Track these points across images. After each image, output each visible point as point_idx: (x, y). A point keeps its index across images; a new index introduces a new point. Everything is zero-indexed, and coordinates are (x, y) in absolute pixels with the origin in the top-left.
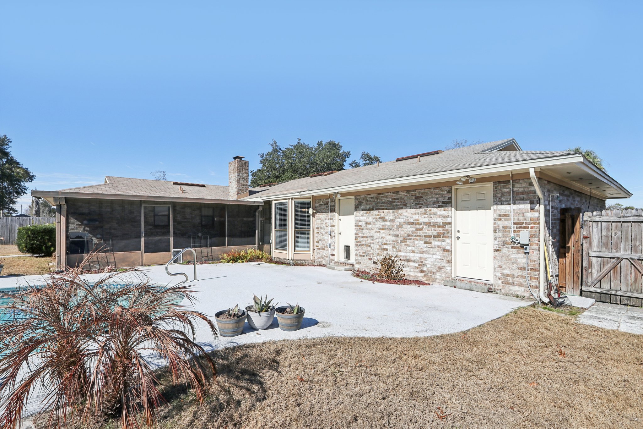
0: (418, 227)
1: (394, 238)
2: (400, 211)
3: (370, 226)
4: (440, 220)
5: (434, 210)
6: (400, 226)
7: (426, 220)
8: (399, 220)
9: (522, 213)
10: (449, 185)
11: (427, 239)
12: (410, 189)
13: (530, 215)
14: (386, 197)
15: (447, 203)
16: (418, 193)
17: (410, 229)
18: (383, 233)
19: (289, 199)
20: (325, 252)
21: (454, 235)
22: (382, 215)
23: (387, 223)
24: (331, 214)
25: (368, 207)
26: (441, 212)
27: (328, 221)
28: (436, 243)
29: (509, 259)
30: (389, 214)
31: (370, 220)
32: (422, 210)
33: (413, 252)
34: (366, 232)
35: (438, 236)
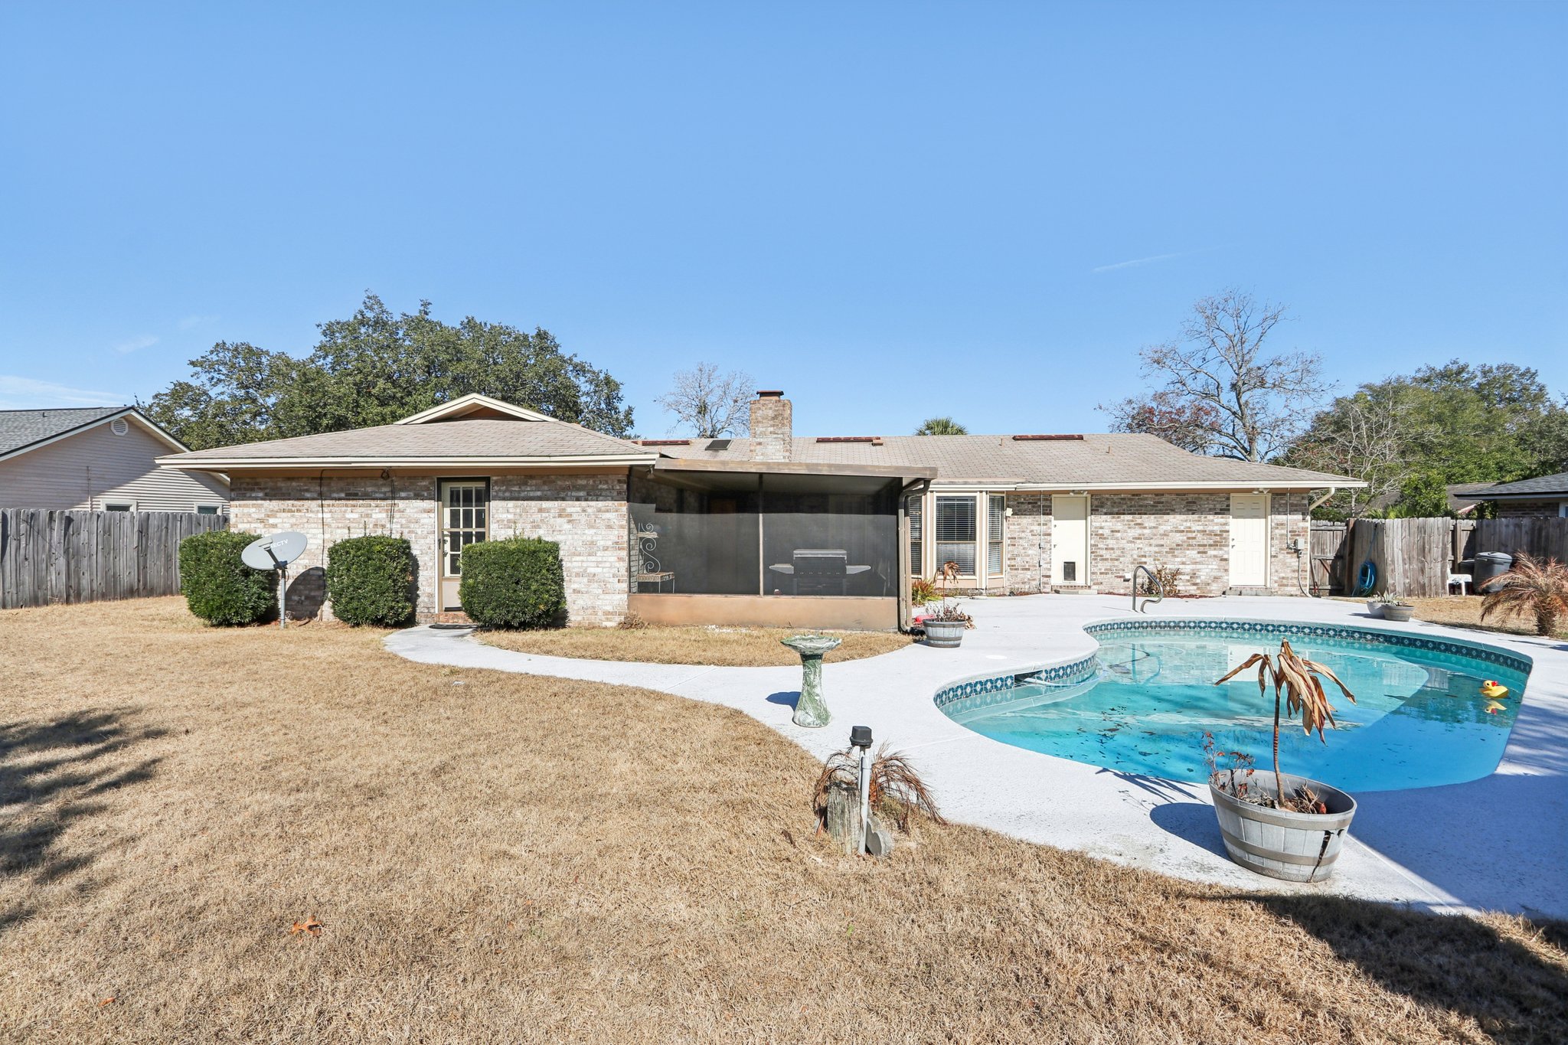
0: (1190, 535)
1: (1157, 549)
2: (1166, 517)
3: (1118, 535)
4: (1217, 528)
5: (1211, 517)
6: (1165, 535)
7: (1201, 528)
8: (1165, 528)
9: (1296, 522)
11: (1201, 549)
12: (1180, 493)
13: (1302, 524)
14: (1146, 499)
15: (1225, 511)
16: (1190, 497)
17: (1179, 538)
18: (1139, 544)
19: (981, 492)
20: (1029, 573)
21: (1231, 543)
22: (1139, 521)
23: (1146, 531)
24: (1043, 518)
25: (1116, 510)
26: (1218, 519)
27: (1036, 528)
28: (1211, 552)
29: (1284, 564)
30: (1149, 520)
31: (1119, 526)
32: (1196, 517)
33: (1183, 563)
34: (1111, 543)
35: (1215, 545)
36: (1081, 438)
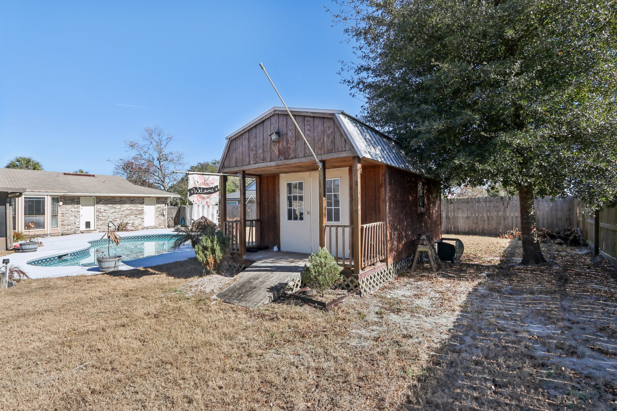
0: (132, 211)
1: (121, 216)
2: (124, 205)
3: (107, 211)
4: (140, 209)
5: (138, 205)
6: (124, 211)
7: (135, 209)
8: (123, 209)
9: (163, 207)
10: (143, 198)
11: (135, 215)
12: (128, 198)
13: (165, 207)
14: (117, 199)
15: (143, 203)
16: (132, 199)
17: (128, 212)
18: (114, 214)
19: (47, 195)
20: (70, 226)
21: (145, 213)
22: (114, 207)
23: (117, 210)
24: (76, 206)
25: (106, 203)
26: (141, 206)
27: (73, 209)
28: (139, 216)
29: (160, 219)
30: (118, 206)
31: (107, 208)
32: (134, 205)
33: (130, 220)
34: (104, 214)
35: (140, 214)
36: (94, 176)
